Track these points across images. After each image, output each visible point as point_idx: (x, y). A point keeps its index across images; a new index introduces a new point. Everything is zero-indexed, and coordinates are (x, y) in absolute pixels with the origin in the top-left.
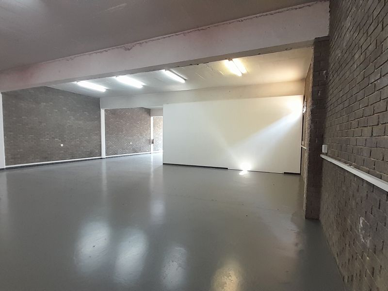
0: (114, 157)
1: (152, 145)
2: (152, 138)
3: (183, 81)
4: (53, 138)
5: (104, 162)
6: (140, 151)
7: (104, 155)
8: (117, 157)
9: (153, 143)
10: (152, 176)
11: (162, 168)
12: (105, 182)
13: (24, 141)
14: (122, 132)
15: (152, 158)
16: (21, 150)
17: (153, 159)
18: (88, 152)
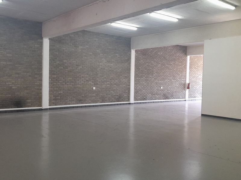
0: (143, 103)
1: (187, 91)
2: (188, 82)
3: (233, 8)
4: (87, 81)
5: (132, 107)
6: (172, 97)
7: (132, 100)
8: (146, 103)
9: (188, 88)
10: (186, 129)
11: (200, 120)
12: (132, 130)
13: (64, 83)
14: (152, 74)
15: (187, 106)
16: (62, 92)
17: (189, 108)
18: (117, 96)
